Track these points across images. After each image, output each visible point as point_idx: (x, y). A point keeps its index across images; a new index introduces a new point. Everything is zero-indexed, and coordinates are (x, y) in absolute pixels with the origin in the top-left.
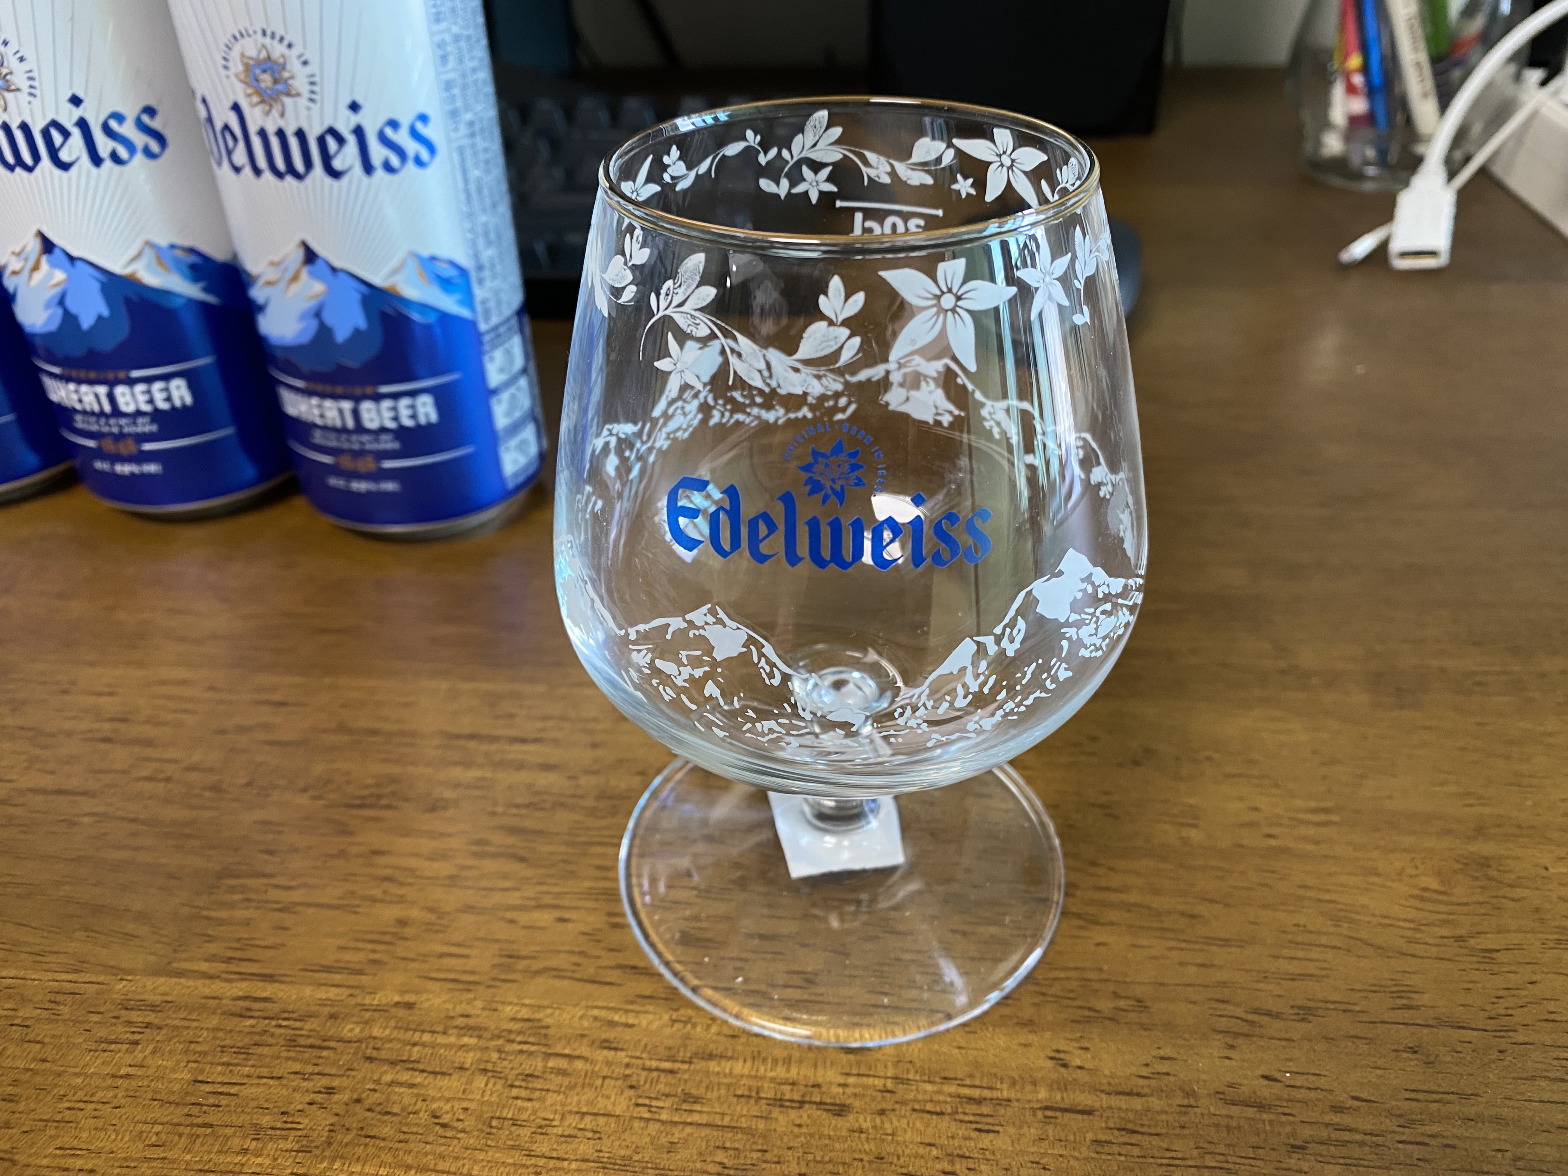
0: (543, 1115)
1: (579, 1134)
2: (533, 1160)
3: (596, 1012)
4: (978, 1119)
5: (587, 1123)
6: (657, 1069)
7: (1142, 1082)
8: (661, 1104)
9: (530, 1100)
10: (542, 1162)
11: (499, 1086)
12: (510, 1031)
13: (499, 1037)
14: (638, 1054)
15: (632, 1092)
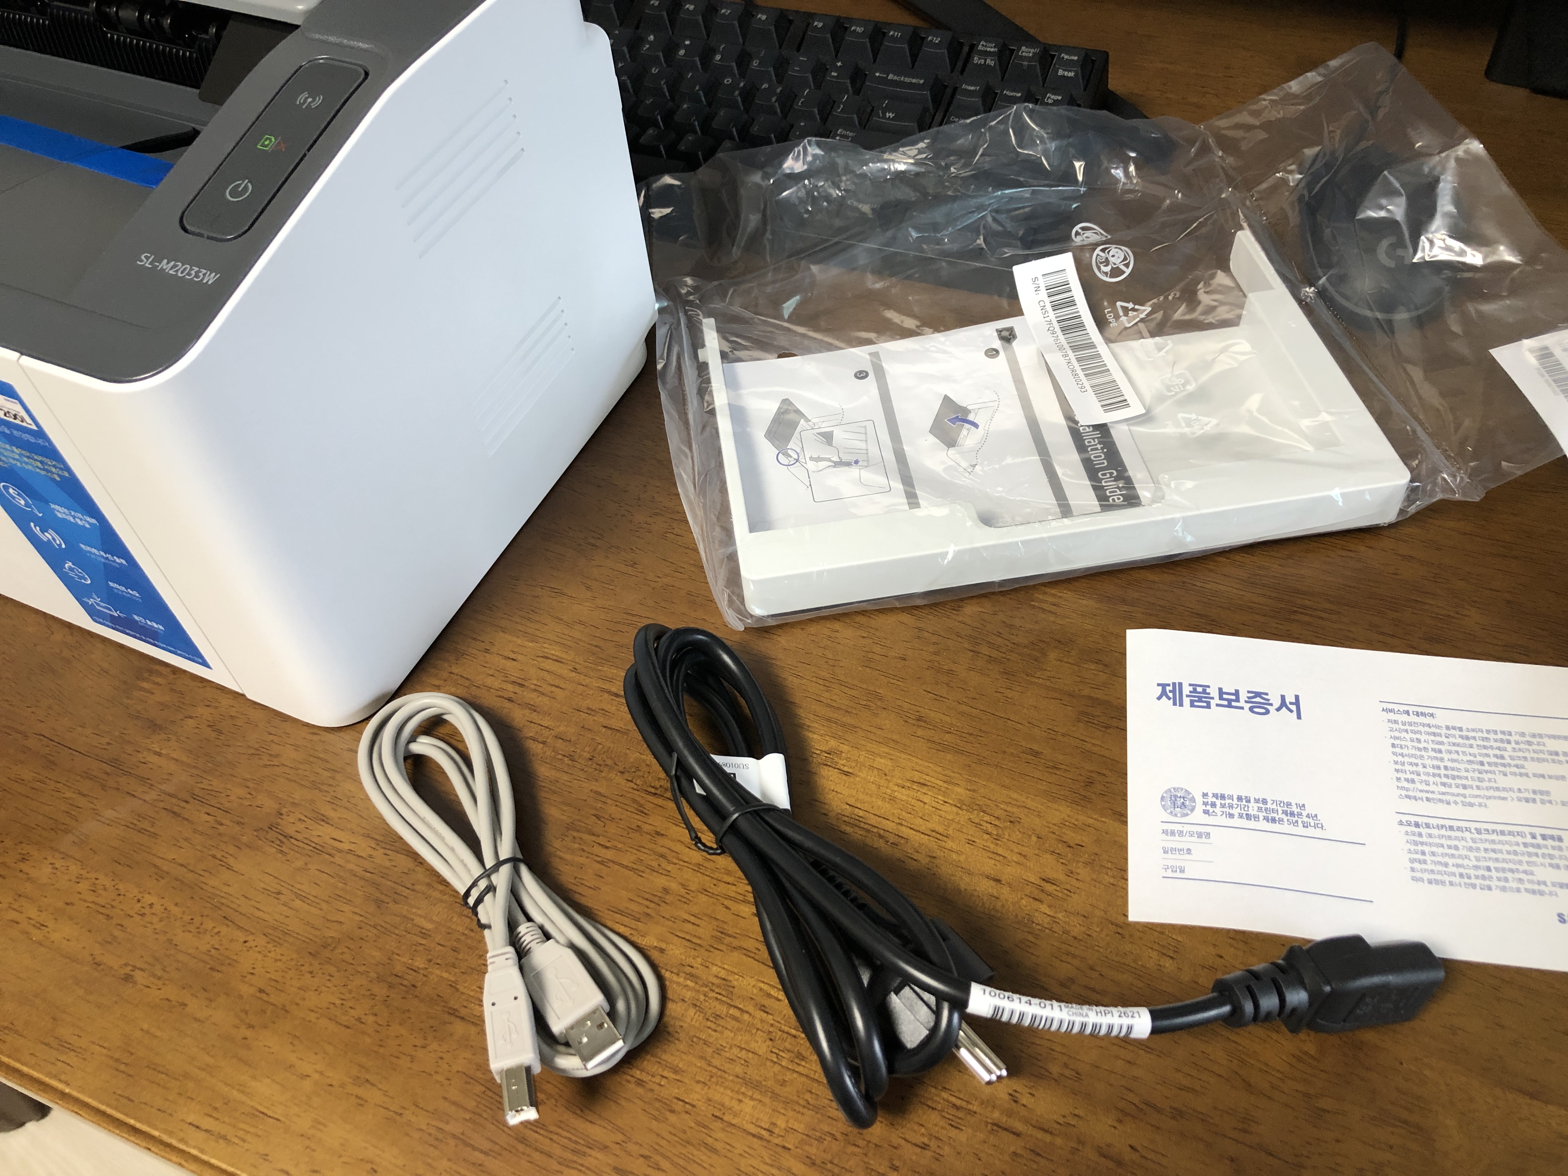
0: (721, 1042)
1: (737, 1060)
2: (711, 1068)
3: (762, 985)
4: (954, 1118)
5: (743, 1054)
6: (787, 1033)
7: (1056, 1126)
8: (784, 1055)
9: (715, 1031)
10: (715, 1070)
11: (701, 1018)
12: (713, 984)
13: (707, 986)
14: (779, 1019)
15: (770, 1043)
